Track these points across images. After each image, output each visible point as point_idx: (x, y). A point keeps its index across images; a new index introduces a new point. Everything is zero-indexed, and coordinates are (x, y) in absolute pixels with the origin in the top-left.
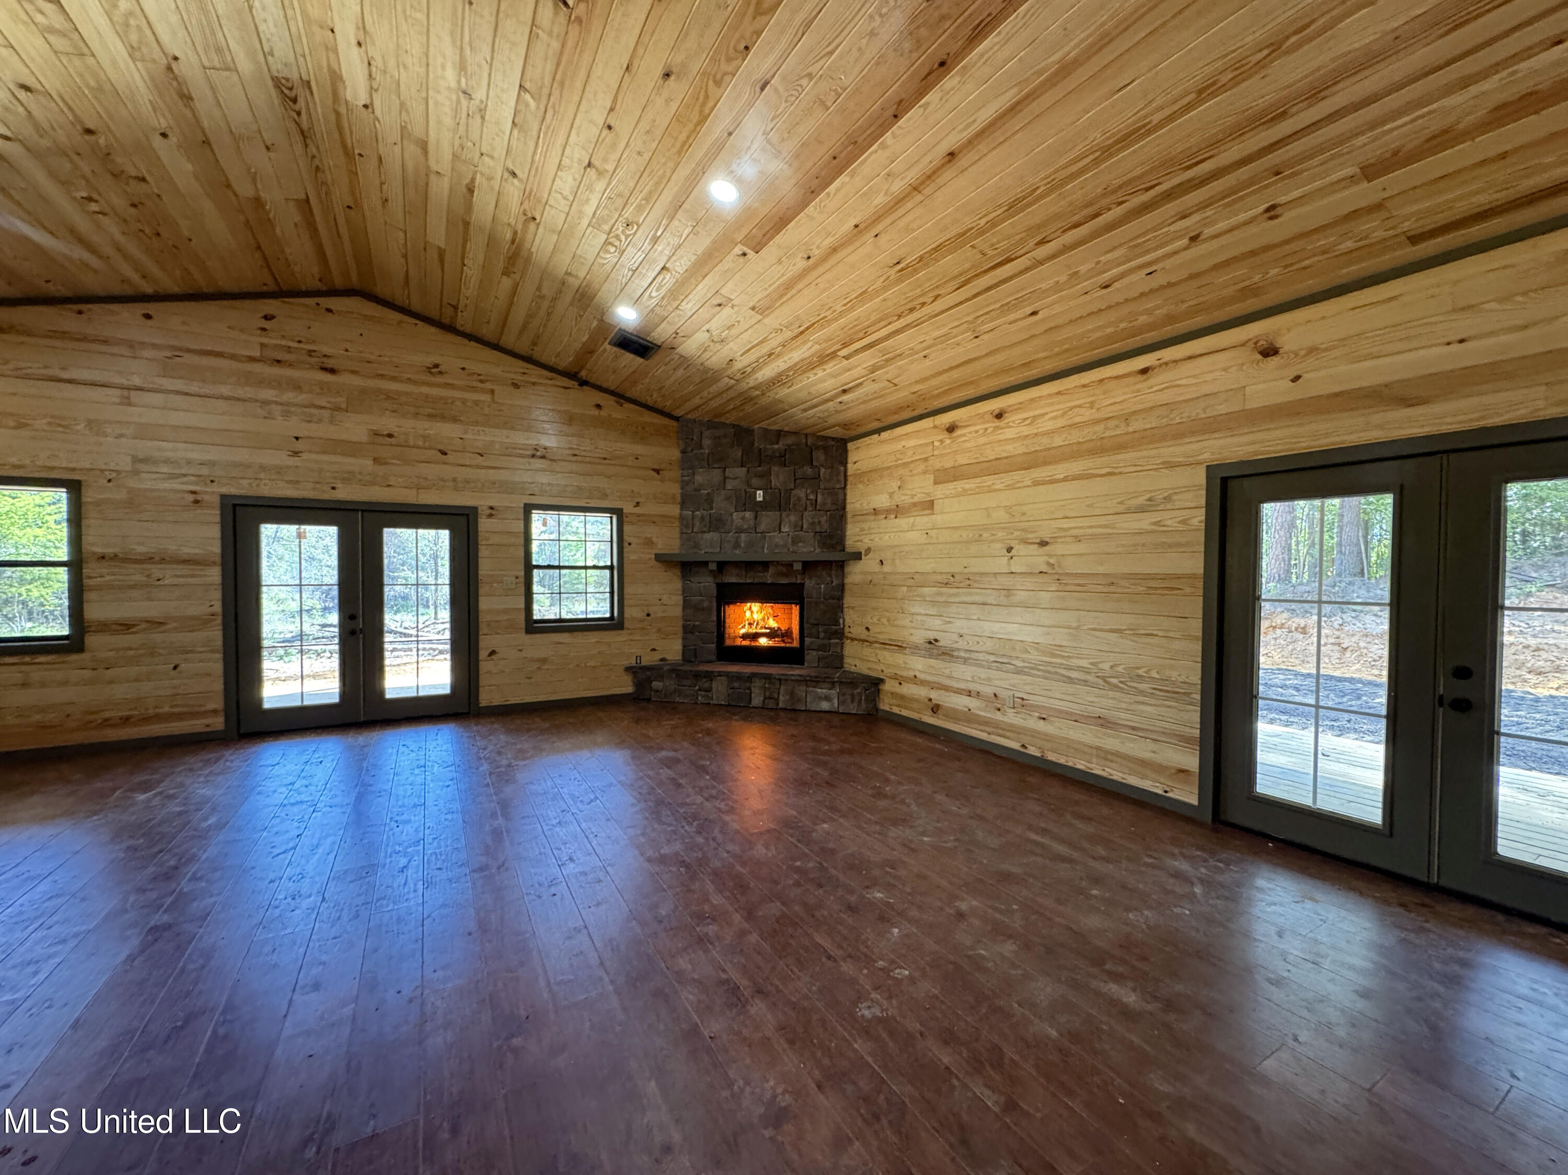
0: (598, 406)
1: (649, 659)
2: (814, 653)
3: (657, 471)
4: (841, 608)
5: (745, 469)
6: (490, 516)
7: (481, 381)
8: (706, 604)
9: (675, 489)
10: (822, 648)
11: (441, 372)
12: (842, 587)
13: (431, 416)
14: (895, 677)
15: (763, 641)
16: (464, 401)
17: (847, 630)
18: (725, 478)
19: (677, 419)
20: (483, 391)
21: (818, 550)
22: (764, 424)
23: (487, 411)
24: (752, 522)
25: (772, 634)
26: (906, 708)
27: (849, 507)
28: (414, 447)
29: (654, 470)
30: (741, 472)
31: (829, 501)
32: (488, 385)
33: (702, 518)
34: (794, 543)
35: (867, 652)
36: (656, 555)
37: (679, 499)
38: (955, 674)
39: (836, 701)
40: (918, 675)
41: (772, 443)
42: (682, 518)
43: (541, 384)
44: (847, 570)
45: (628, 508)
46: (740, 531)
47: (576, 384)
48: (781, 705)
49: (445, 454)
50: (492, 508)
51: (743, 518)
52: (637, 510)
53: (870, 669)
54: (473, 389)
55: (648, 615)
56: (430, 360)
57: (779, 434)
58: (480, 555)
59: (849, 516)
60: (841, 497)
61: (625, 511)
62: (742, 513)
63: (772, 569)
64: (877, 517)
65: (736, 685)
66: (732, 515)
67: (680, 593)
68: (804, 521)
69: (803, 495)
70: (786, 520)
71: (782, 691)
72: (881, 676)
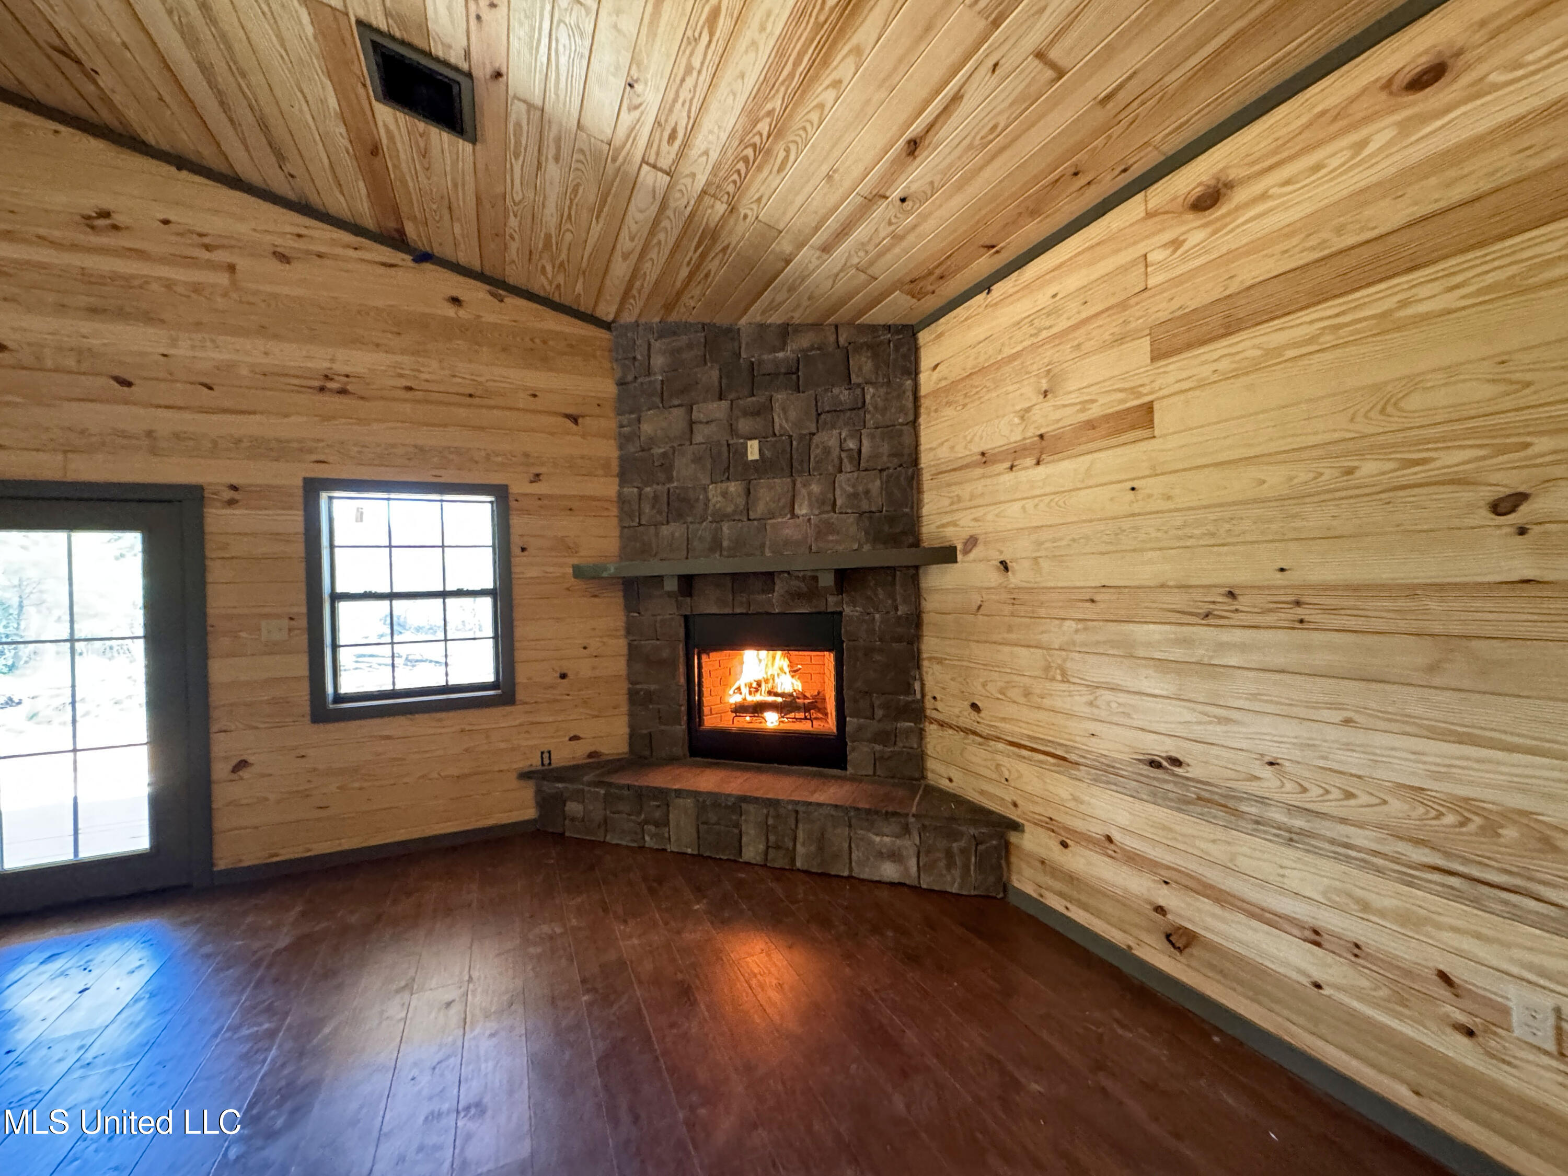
0: (455, 301)
1: (564, 755)
2: (865, 748)
3: (575, 419)
4: (915, 660)
5: (725, 404)
6: (231, 503)
7: (207, 247)
8: (665, 654)
9: (609, 450)
11: (115, 227)
12: (915, 621)
13: (94, 311)
14: (1050, 825)
15: (772, 720)
16: (169, 285)
17: (929, 703)
18: (691, 423)
19: (607, 326)
20: (212, 266)
21: (866, 548)
22: (754, 315)
23: (220, 303)
24: (741, 501)
25: (787, 705)
26: (1085, 907)
27: (925, 460)
28: (56, 370)
29: (568, 416)
30: (717, 409)
31: (885, 448)
32: (220, 256)
33: (656, 498)
34: (819, 535)
35: (977, 755)
36: (575, 567)
37: (615, 467)
38: (1243, 863)
39: (913, 863)
40: (1117, 836)
41: (775, 350)
42: (622, 500)
43: (335, 257)
44: (922, 584)
45: (519, 486)
46: (720, 517)
47: (408, 258)
48: (799, 864)
49: (129, 384)
50: (234, 488)
51: (724, 494)
52: (536, 488)
53: (982, 792)
54: (191, 262)
55: (563, 676)
56: (91, 202)
57: (786, 331)
58: (210, 578)
59: (926, 476)
60: (907, 440)
61: (514, 489)
62: (724, 485)
63: (780, 587)
64: (990, 470)
65: (713, 818)
66: (705, 489)
67: (622, 632)
68: (838, 492)
69: (833, 442)
70: (804, 492)
71: (801, 835)
72: (1013, 815)
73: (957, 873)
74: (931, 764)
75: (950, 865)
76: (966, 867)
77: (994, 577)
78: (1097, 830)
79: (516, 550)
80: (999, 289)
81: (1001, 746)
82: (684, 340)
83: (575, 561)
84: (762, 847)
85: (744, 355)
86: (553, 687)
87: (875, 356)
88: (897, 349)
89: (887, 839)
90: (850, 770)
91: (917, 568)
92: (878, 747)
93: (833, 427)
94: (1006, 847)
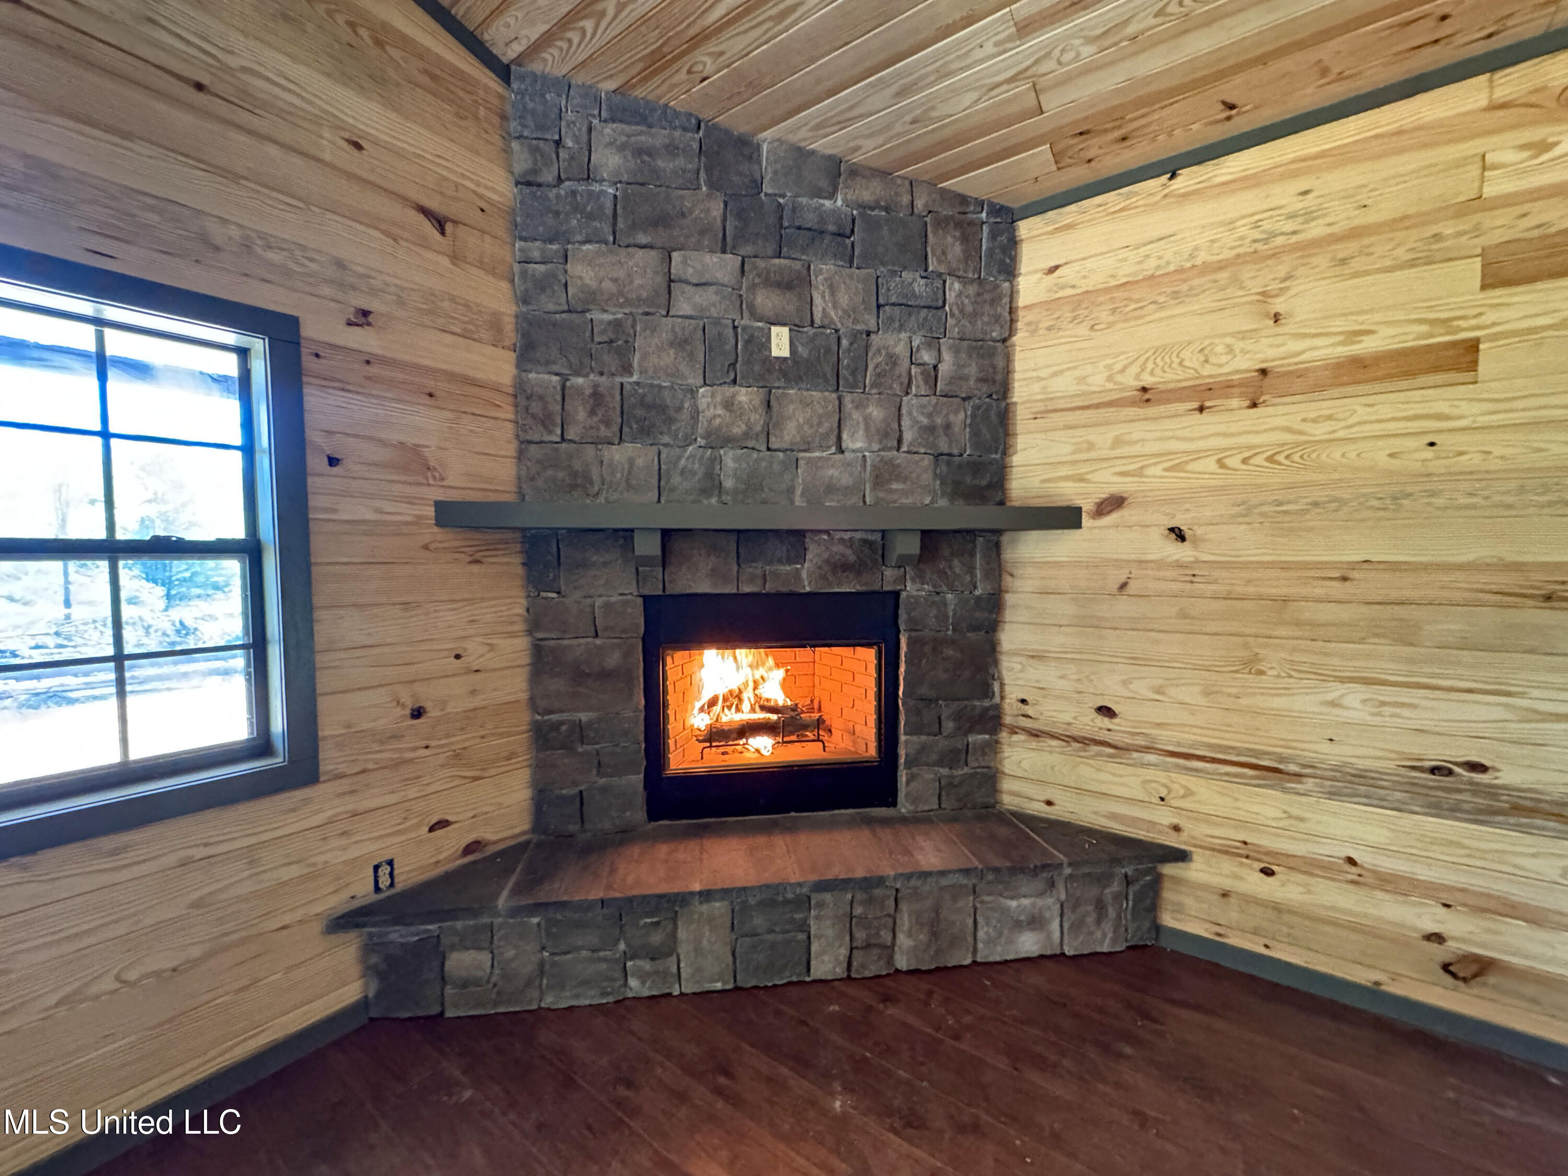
1: (422, 862)
2: (921, 772)
3: (440, 223)
4: (994, 653)
8: (613, 660)
10: (954, 757)
12: (995, 603)
15: (762, 748)
17: (1010, 708)
18: (670, 280)
24: (757, 419)
27: (1018, 392)
29: (427, 213)
30: (720, 266)
31: (972, 370)
33: (597, 395)
34: (879, 481)
35: (1103, 770)
36: (440, 506)
37: (510, 334)
41: (820, 193)
42: (522, 393)
46: (718, 440)
48: (901, 964)
51: (728, 405)
55: (417, 713)
57: (836, 170)
61: (309, 330)
62: (729, 390)
64: (1151, 411)
65: (758, 921)
66: (693, 392)
67: (520, 627)
68: (906, 422)
69: (901, 349)
70: (856, 415)
71: (905, 920)
72: (1172, 840)
73: (1108, 927)
74: (1006, 785)
75: (1101, 919)
76: (1117, 918)
77: (1160, 548)
79: (316, 462)
80: (1188, 178)
81: (1152, 758)
82: (659, 137)
83: (440, 495)
84: (844, 952)
85: (767, 188)
86: (396, 737)
87: (965, 239)
88: (993, 236)
89: (1025, 902)
90: (904, 807)
91: (999, 532)
92: (945, 771)
93: (901, 327)
94: (1157, 882)
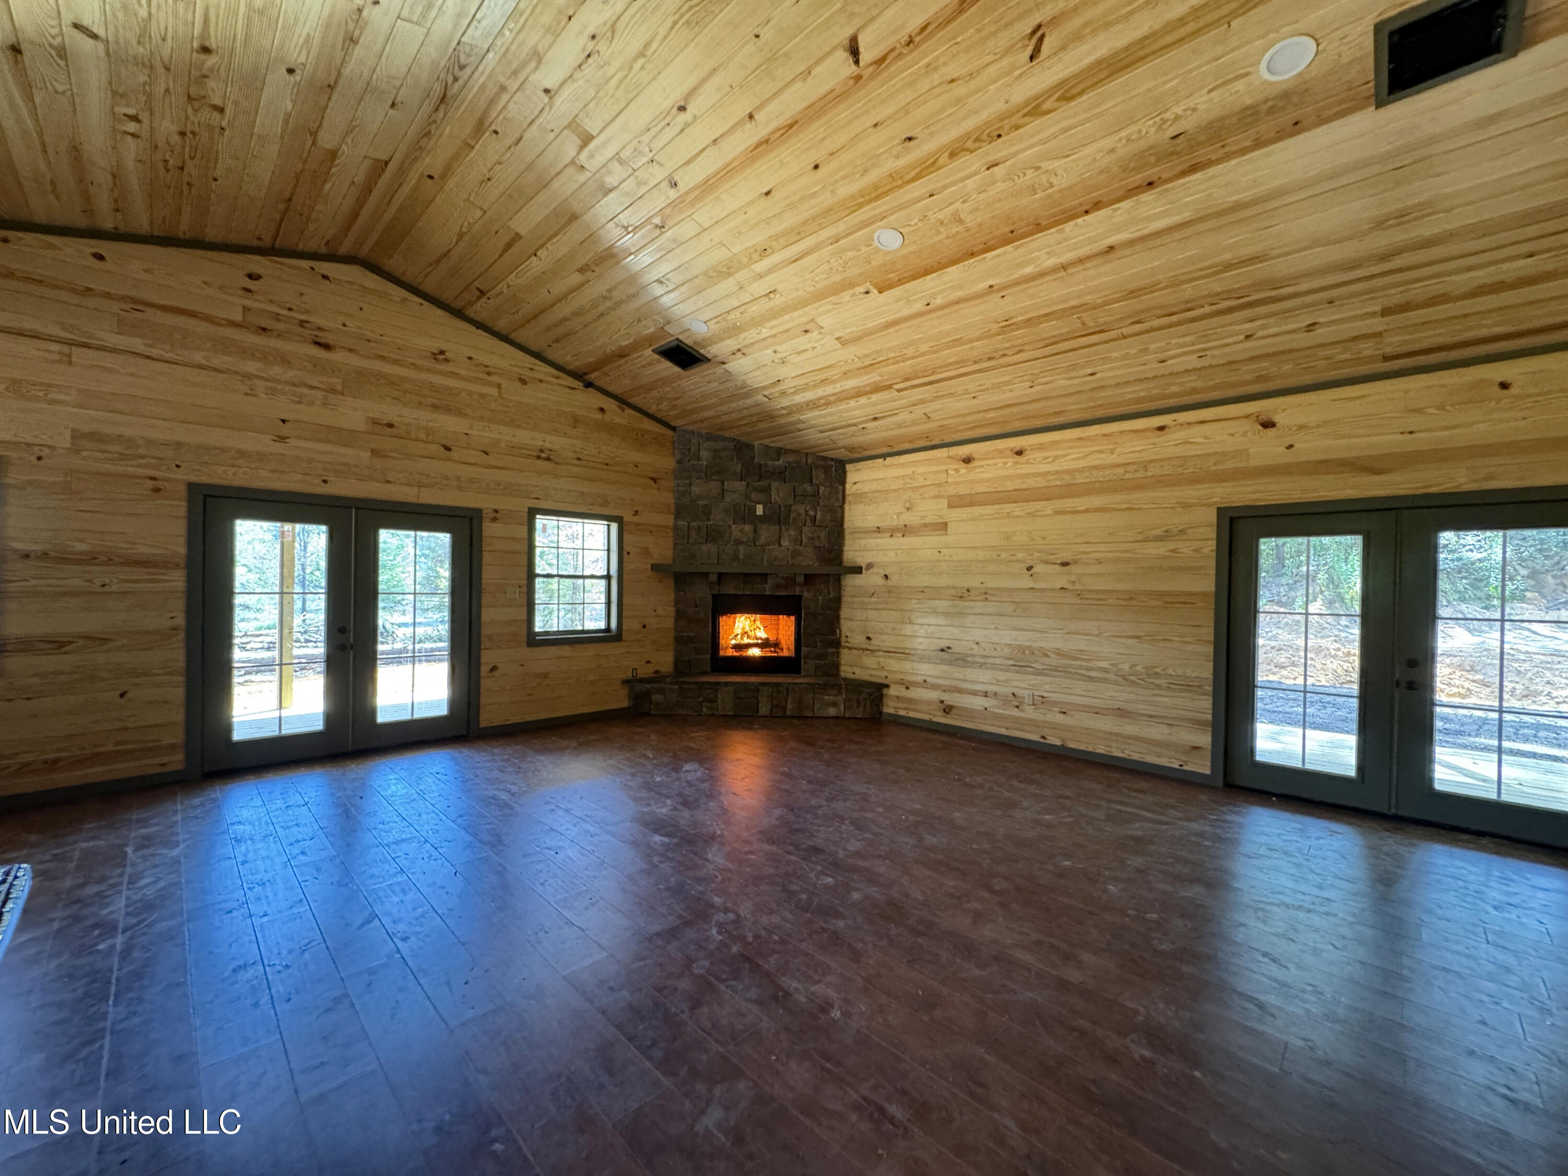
0: (602, 410)
1: (645, 671)
2: (811, 662)
3: (655, 480)
4: (838, 618)
5: (744, 483)
6: (494, 519)
7: (489, 374)
8: (702, 615)
9: (669, 499)
10: (820, 657)
11: (447, 360)
12: (838, 599)
13: (434, 407)
14: (901, 682)
15: (755, 652)
16: (470, 393)
17: (843, 639)
18: (723, 491)
19: (674, 429)
20: (490, 384)
21: (816, 564)
22: (766, 442)
23: (493, 405)
24: (751, 536)
25: (765, 644)
26: (914, 710)
27: (847, 525)
28: (416, 440)
29: (652, 479)
30: (740, 486)
31: (828, 517)
32: (495, 379)
33: (699, 528)
34: (794, 556)
35: (868, 660)
36: (653, 565)
37: (673, 509)
38: (968, 677)
39: (842, 707)
40: (929, 680)
41: (774, 460)
42: (676, 528)
43: (548, 382)
44: (843, 583)
45: (628, 517)
46: (738, 542)
47: (581, 384)
48: (788, 713)
49: (449, 449)
50: (496, 511)
51: (742, 531)
52: (636, 519)
53: (871, 676)
54: (478, 380)
55: (644, 627)
56: (436, 345)
57: (780, 452)
58: (484, 561)
59: (847, 532)
60: (839, 515)
61: (625, 520)
62: (742, 526)
63: (770, 581)
64: (880, 535)
65: (743, 695)
66: (730, 527)
67: (672, 603)
68: (804, 536)
69: (802, 511)
70: (786, 534)
71: (790, 699)
72: (885, 682)
73: (861, 709)
74: (843, 668)
75: (858, 706)
76: (865, 706)
77: (881, 582)
78: (920, 679)
79: (625, 554)
80: (889, 460)
81: (880, 653)
82: (720, 445)
83: (652, 562)
84: (769, 707)
85: (756, 460)
86: (639, 633)
87: (826, 472)
88: (836, 471)
89: (831, 698)
90: (803, 673)
91: (840, 575)
92: (817, 662)
93: (803, 503)
94: (881, 696)
